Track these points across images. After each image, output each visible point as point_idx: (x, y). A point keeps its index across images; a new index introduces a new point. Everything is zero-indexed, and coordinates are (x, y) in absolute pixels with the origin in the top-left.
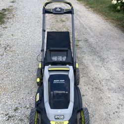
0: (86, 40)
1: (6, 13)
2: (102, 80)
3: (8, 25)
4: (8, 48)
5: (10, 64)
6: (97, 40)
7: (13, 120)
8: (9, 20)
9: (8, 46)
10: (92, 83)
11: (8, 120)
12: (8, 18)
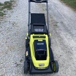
0: (62, 23)
1: (13, 3)
2: (72, 47)
3: (14, 10)
4: (15, 24)
5: (16, 34)
6: (69, 23)
7: (20, 66)
8: (15, 8)
9: (14, 23)
10: (66, 49)
11: (17, 66)
12: (14, 6)
